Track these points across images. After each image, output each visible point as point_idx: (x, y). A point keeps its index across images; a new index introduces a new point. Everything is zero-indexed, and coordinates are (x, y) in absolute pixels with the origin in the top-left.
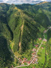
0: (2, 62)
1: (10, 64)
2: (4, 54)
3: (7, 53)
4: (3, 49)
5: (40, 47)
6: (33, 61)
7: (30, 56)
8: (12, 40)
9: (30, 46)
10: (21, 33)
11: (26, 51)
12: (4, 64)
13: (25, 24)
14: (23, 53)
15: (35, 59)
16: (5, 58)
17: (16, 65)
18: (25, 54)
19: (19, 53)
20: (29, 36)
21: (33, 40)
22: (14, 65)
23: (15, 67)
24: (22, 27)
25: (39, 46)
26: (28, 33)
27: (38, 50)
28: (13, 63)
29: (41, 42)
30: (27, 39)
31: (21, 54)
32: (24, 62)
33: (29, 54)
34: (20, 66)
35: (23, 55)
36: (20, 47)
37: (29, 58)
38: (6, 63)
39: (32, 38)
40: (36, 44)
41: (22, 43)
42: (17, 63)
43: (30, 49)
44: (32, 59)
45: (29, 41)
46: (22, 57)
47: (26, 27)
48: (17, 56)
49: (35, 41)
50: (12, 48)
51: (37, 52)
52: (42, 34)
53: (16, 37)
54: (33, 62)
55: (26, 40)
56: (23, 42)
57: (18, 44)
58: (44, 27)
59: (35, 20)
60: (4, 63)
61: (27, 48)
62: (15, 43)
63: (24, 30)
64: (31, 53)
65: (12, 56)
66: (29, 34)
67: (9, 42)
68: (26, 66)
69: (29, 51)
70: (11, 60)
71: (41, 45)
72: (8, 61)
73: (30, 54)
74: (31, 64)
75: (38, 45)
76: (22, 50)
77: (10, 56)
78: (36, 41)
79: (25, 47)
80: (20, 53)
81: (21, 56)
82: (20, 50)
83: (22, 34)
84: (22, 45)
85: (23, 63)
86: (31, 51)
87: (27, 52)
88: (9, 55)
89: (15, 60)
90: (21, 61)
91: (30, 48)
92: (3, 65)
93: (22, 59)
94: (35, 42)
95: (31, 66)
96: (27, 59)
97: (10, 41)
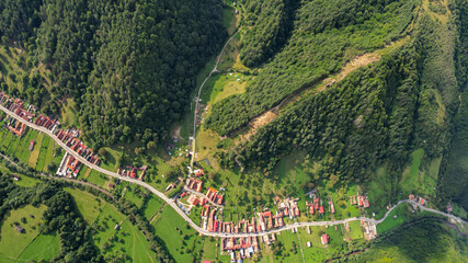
0: (119, 117)
1: (144, 153)
2: (154, 92)
3: (171, 100)
4: (173, 67)
5: (323, 224)
6: (235, 241)
7: (244, 208)
8: (251, 66)
9: (293, 173)
10: (324, 76)
11: (255, 176)
12: (119, 134)
13: (389, 64)
14: (235, 169)
15: (248, 241)
16: (146, 114)
17: (159, 182)
18: (236, 179)
19: (220, 147)
20: (342, 134)
21: (334, 169)
22: (155, 173)
23: (149, 181)
24: (363, 61)
25: (320, 218)
26: (354, 116)
27: (299, 224)
28: (159, 160)
29: (349, 215)
30: (316, 131)
31: (222, 163)
32: (197, 203)
33: (250, 196)
34: (170, 202)
35: (227, 173)
36: (254, 131)
37: (233, 209)
38: (131, 136)
39: (342, 155)
40: (324, 197)
41: (276, 123)
42: (172, 177)
43: (278, 187)
44: (240, 231)
45: (316, 152)
46: (216, 178)
47: (375, 80)
48: (200, 148)
49: (334, 179)
50: (217, 98)
51: (288, 227)
52: (395, 195)
53: (284, 73)
54: (230, 244)
55: (306, 134)
56: (287, 122)
57: (255, 109)
58: (438, 182)
59: (452, 110)
60: (126, 128)
61: (270, 166)
62: (248, 90)
63: (357, 84)
64: (263, 202)
65: (178, 132)
66: (350, 128)
67: (233, 61)
68: (189, 227)
69: (268, 186)
70: (160, 142)
71: (331, 223)
72: (146, 135)
73: (255, 204)
74: (212, 239)
75: (326, 206)
76: (244, 153)
77: (174, 121)
78: (337, 186)
79: (268, 155)
80: (222, 156)
81: (216, 168)
82: (237, 143)
83: (321, 88)
84: (269, 133)
85: (190, 200)
86: (272, 195)
87: (255, 184)
88: (177, 115)
89: (176, 161)
90: (195, 187)
91: (284, 181)
92: (111, 133)
93: (207, 184)
94: (330, 184)
95: (207, 246)
96: (223, 203)
97: (238, 64)
